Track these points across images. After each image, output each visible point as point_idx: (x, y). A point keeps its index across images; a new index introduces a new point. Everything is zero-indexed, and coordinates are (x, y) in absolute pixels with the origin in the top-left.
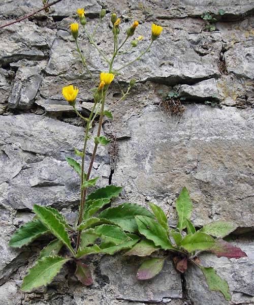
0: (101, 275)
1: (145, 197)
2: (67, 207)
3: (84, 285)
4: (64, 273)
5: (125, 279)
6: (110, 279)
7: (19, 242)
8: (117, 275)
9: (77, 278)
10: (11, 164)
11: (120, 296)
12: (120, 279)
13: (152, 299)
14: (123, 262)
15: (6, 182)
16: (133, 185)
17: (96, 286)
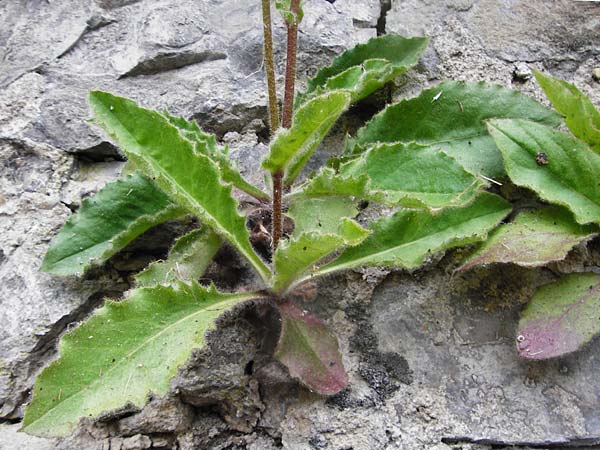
0: (377, 355)
1: (511, 68)
2: (239, 128)
3: (315, 397)
4: (239, 355)
5: (470, 362)
6: (412, 367)
7: (78, 258)
8: (438, 351)
9: (285, 369)
10: (54, 15)
11: (456, 430)
12: (451, 365)
13: (581, 432)
14: (454, 301)
15: (39, 71)
16: (463, 31)
17: (361, 397)
